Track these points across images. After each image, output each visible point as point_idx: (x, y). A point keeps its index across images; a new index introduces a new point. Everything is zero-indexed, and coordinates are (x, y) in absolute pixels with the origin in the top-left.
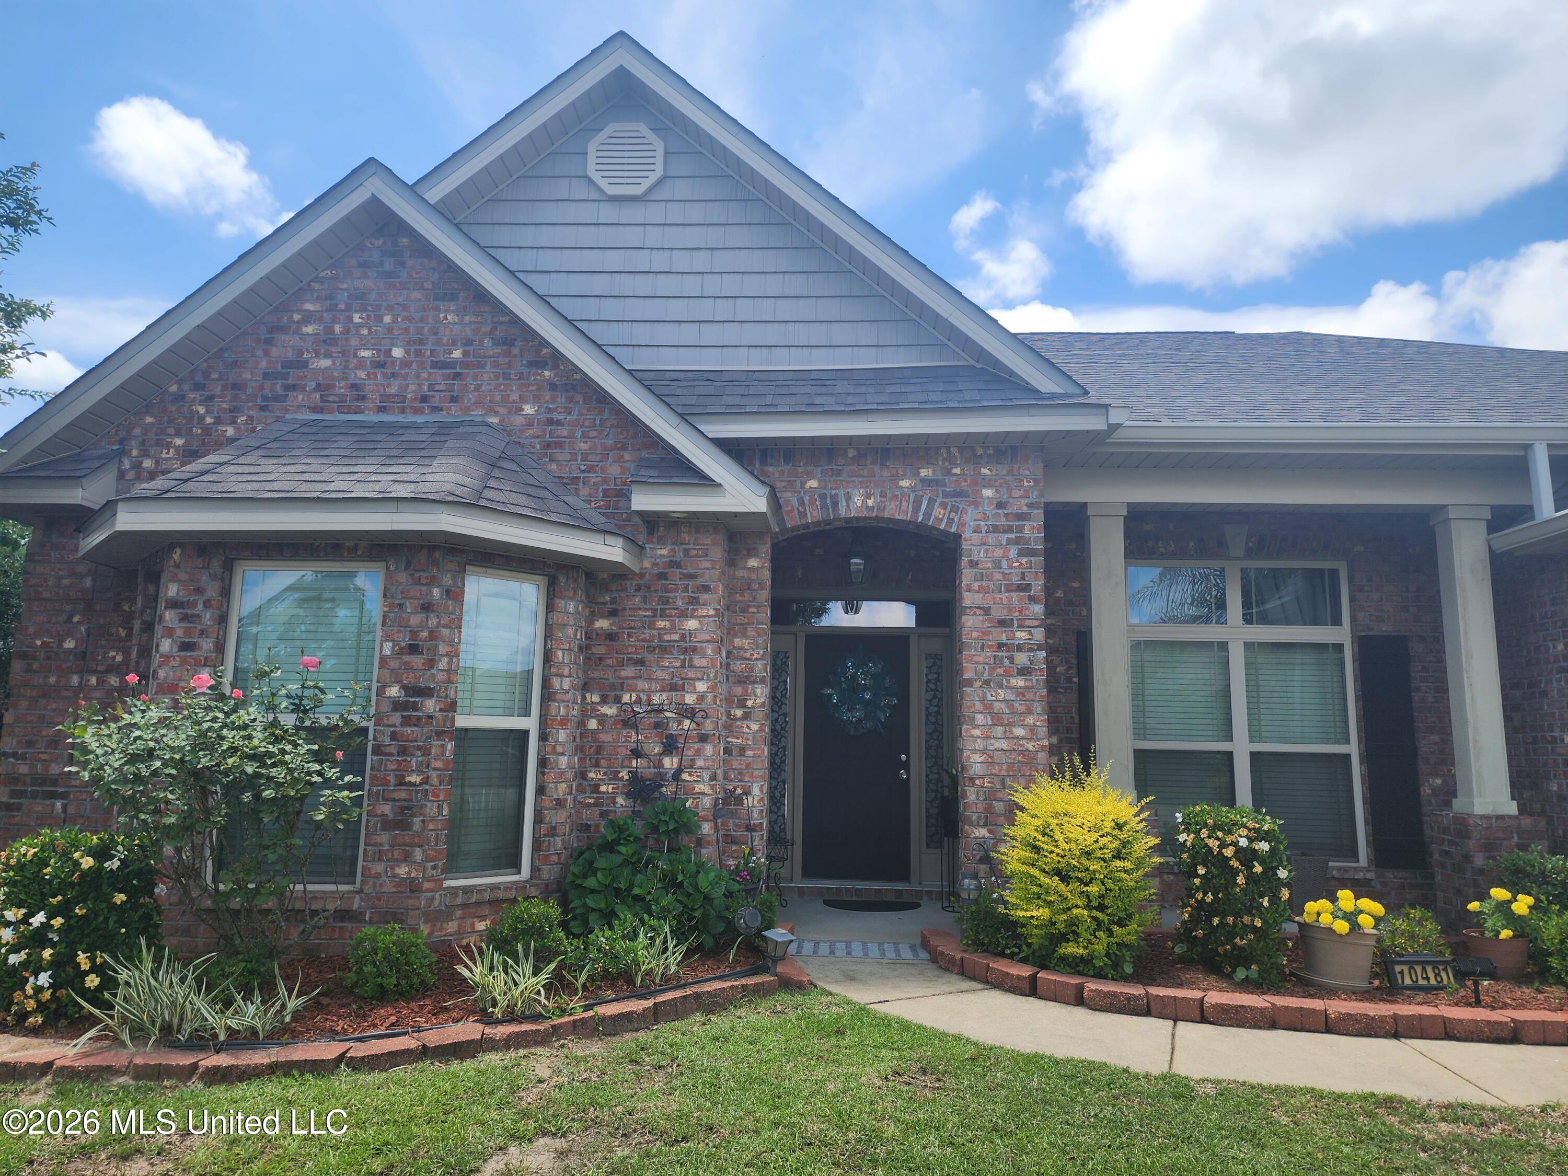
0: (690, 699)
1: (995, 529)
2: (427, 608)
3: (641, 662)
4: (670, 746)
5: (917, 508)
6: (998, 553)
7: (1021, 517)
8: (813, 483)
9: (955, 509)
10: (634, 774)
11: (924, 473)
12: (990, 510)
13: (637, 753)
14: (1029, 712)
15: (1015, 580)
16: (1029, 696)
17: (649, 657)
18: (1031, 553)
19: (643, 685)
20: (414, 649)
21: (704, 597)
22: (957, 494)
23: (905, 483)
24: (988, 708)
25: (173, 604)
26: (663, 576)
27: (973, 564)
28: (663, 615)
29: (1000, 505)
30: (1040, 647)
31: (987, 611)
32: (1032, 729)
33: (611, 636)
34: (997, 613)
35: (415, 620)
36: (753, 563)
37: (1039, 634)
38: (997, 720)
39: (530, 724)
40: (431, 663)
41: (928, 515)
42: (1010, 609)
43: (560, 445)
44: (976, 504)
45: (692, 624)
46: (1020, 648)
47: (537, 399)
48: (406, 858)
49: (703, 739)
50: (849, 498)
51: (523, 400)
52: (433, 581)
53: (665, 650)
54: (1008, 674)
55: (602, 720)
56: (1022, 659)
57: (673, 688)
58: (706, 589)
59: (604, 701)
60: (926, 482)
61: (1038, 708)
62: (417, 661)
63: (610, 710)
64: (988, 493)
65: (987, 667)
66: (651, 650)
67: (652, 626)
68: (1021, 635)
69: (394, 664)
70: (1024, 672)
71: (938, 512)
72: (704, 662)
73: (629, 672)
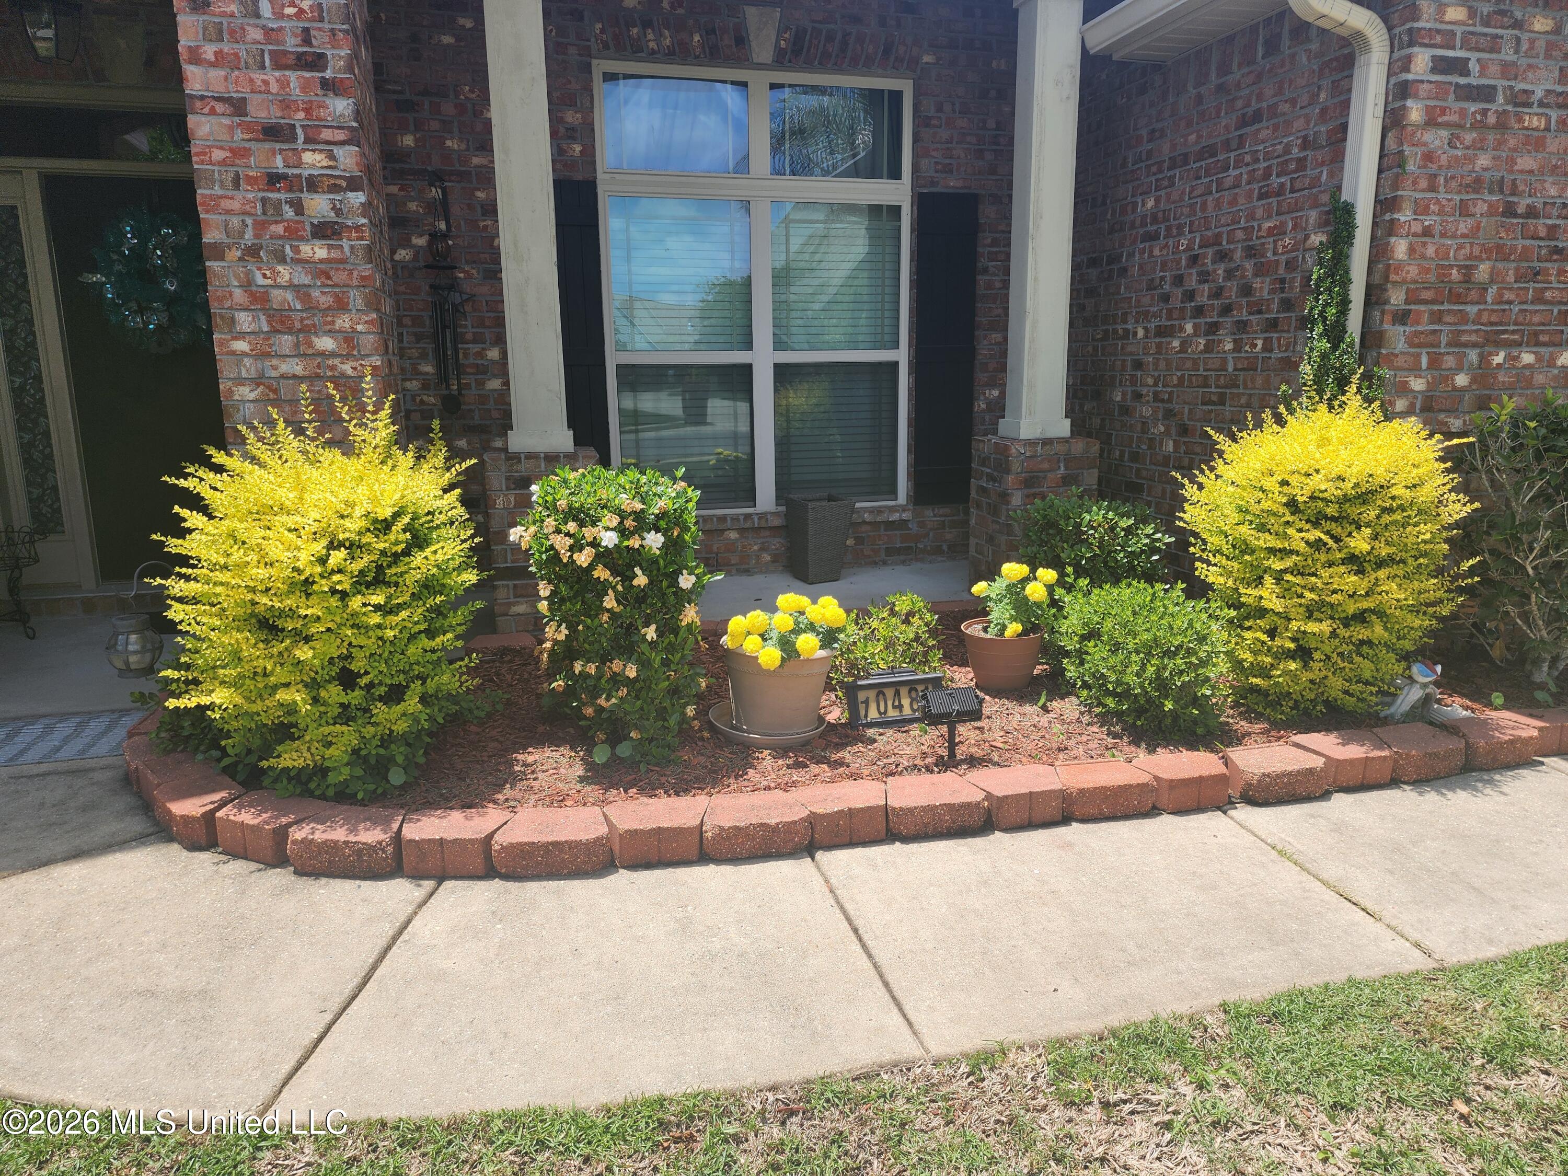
14: (341, 305)
15: (291, 44)
16: (339, 277)
24: (259, 300)
30: (353, 185)
32: (349, 339)
34: (260, 111)
37: (349, 158)
38: (280, 322)
42: (287, 105)
46: (313, 185)
54: (293, 233)
56: (319, 205)
61: (356, 299)
65: (249, 221)
68: (313, 160)
70: (325, 231)
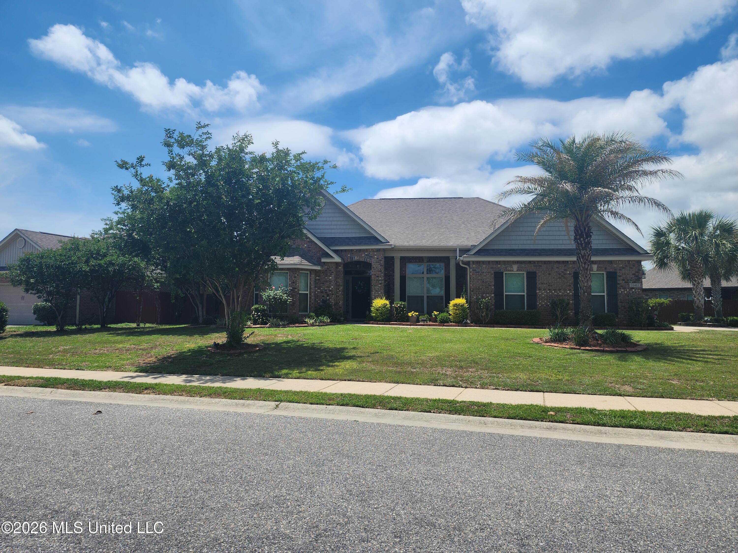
0: (330, 289)
1: (377, 262)
2: (295, 277)
3: (323, 283)
4: (328, 295)
5: (365, 259)
6: (377, 266)
7: (380, 260)
8: (349, 255)
9: (371, 259)
10: (323, 299)
11: (366, 253)
12: (376, 259)
13: (323, 297)
14: (381, 290)
15: (380, 270)
16: (381, 287)
17: (324, 283)
18: (382, 266)
19: (324, 287)
20: (294, 283)
21: (332, 274)
22: (371, 257)
23: (363, 255)
24: (375, 289)
25: (261, 277)
26: (326, 271)
27: (373, 268)
28: (326, 276)
29: (377, 259)
30: (383, 280)
31: (375, 275)
32: (381, 292)
33: (319, 280)
34: (377, 275)
35: (293, 279)
36: (340, 268)
37: (383, 278)
38: (376, 291)
39: (308, 292)
40: (296, 285)
41: (366, 260)
42: (379, 274)
43: (310, 251)
44: (374, 258)
45: (331, 278)
46: (380, 280)
47: (306, 244)
48: (294, 310)
49: (333, 294)
50: (355, 258)
51: (305, 244)
52: (296, 274)
53: (327, 281)
55: (318, 292)
56: (380, 282)
57: (328, 287)
58: (333, 272)
59: (318, 289)
60: (366, 255)
61: (382, 289)
62: (294, 284)
63: (319, 291)
64: (376, 257)
65: (375, 283)
66: (325, 282)
67: (325, 278)
68: (380, 278)
69: (291, 285)
70: (380, 284)
71: (368, 260)
72: (332, 283)
73: (322, 285)
